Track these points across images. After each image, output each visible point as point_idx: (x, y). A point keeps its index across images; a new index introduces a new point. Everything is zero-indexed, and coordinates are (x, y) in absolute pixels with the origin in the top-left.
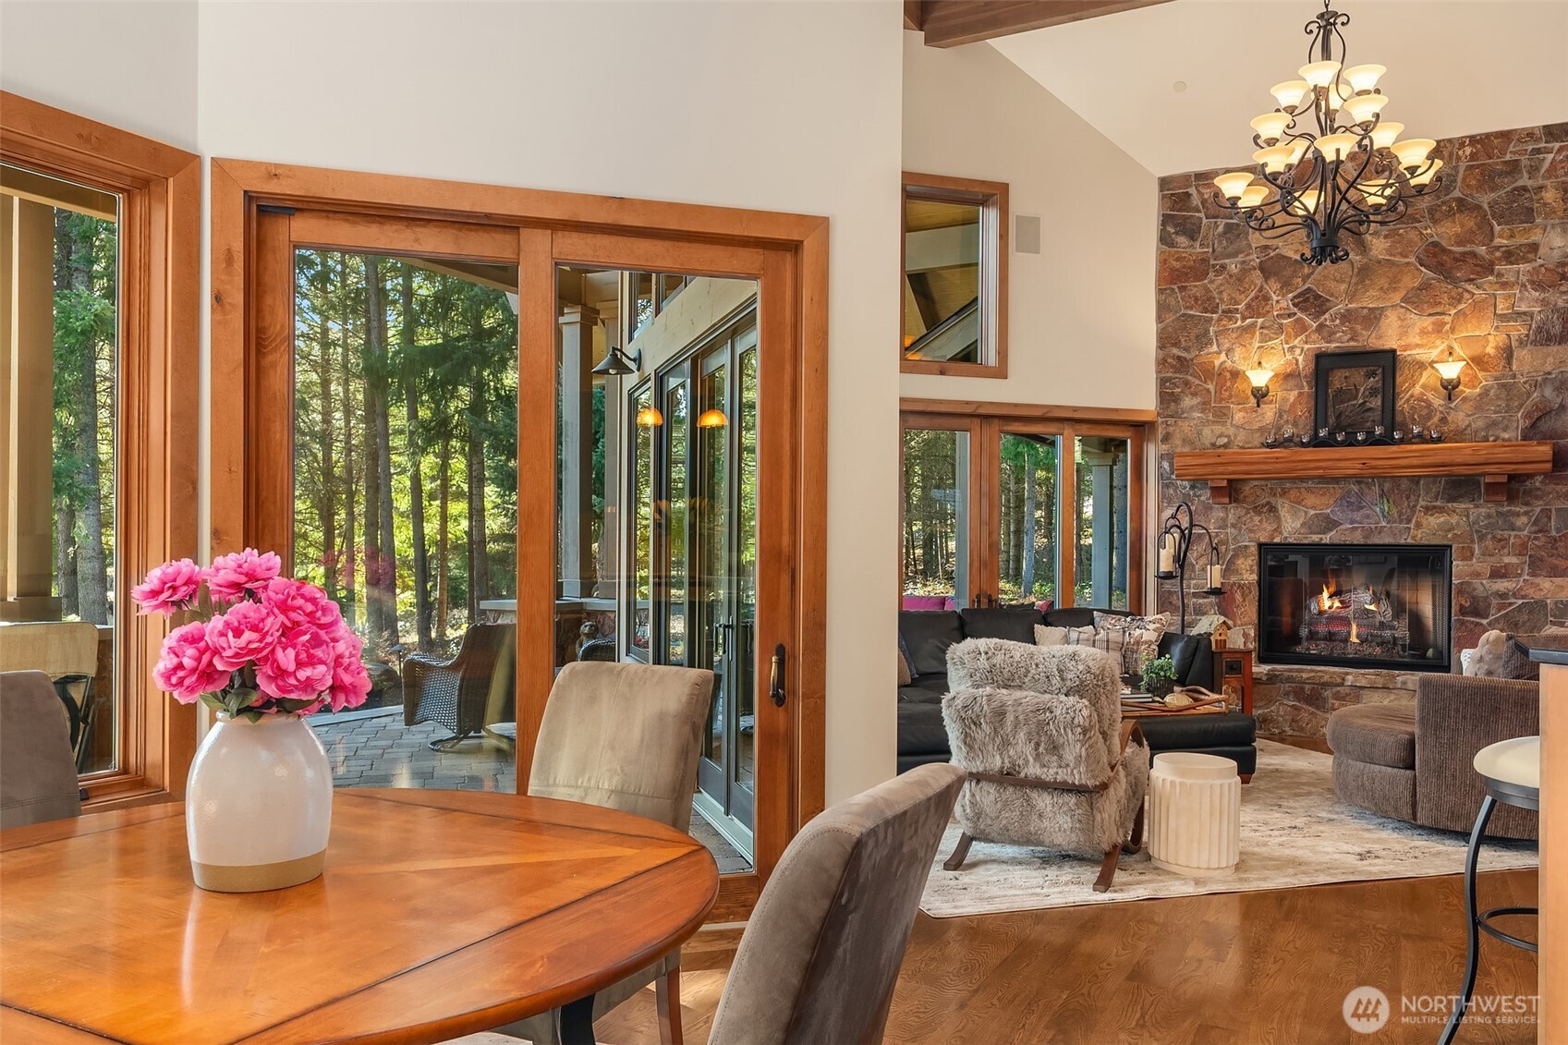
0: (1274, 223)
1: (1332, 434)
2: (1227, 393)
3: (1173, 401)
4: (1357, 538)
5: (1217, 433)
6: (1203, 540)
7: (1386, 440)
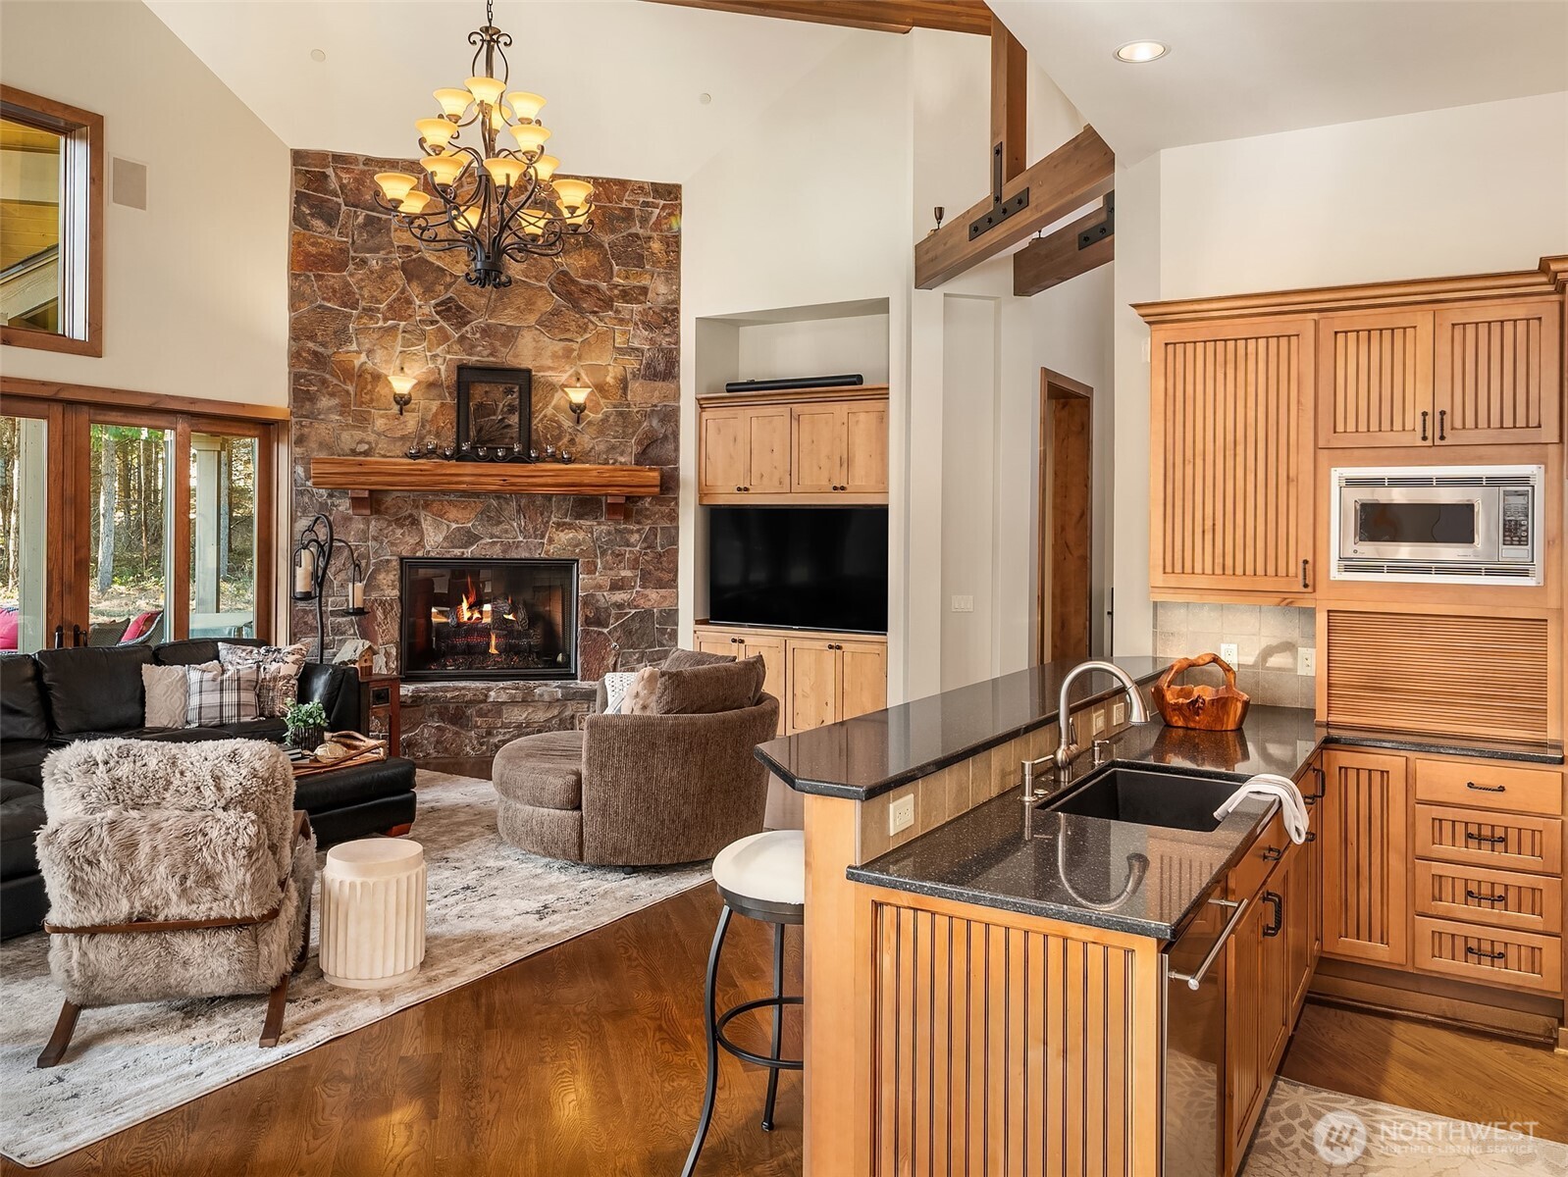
0: (436, 237)
1: (474, 448)
2: (368, 397)
3: (309, 400)
4: (496, 552)
5: (357, 439)
6: (342, 554)
7: (523, 459)
